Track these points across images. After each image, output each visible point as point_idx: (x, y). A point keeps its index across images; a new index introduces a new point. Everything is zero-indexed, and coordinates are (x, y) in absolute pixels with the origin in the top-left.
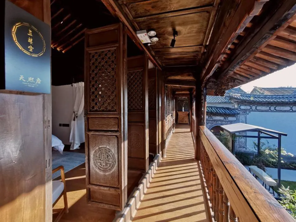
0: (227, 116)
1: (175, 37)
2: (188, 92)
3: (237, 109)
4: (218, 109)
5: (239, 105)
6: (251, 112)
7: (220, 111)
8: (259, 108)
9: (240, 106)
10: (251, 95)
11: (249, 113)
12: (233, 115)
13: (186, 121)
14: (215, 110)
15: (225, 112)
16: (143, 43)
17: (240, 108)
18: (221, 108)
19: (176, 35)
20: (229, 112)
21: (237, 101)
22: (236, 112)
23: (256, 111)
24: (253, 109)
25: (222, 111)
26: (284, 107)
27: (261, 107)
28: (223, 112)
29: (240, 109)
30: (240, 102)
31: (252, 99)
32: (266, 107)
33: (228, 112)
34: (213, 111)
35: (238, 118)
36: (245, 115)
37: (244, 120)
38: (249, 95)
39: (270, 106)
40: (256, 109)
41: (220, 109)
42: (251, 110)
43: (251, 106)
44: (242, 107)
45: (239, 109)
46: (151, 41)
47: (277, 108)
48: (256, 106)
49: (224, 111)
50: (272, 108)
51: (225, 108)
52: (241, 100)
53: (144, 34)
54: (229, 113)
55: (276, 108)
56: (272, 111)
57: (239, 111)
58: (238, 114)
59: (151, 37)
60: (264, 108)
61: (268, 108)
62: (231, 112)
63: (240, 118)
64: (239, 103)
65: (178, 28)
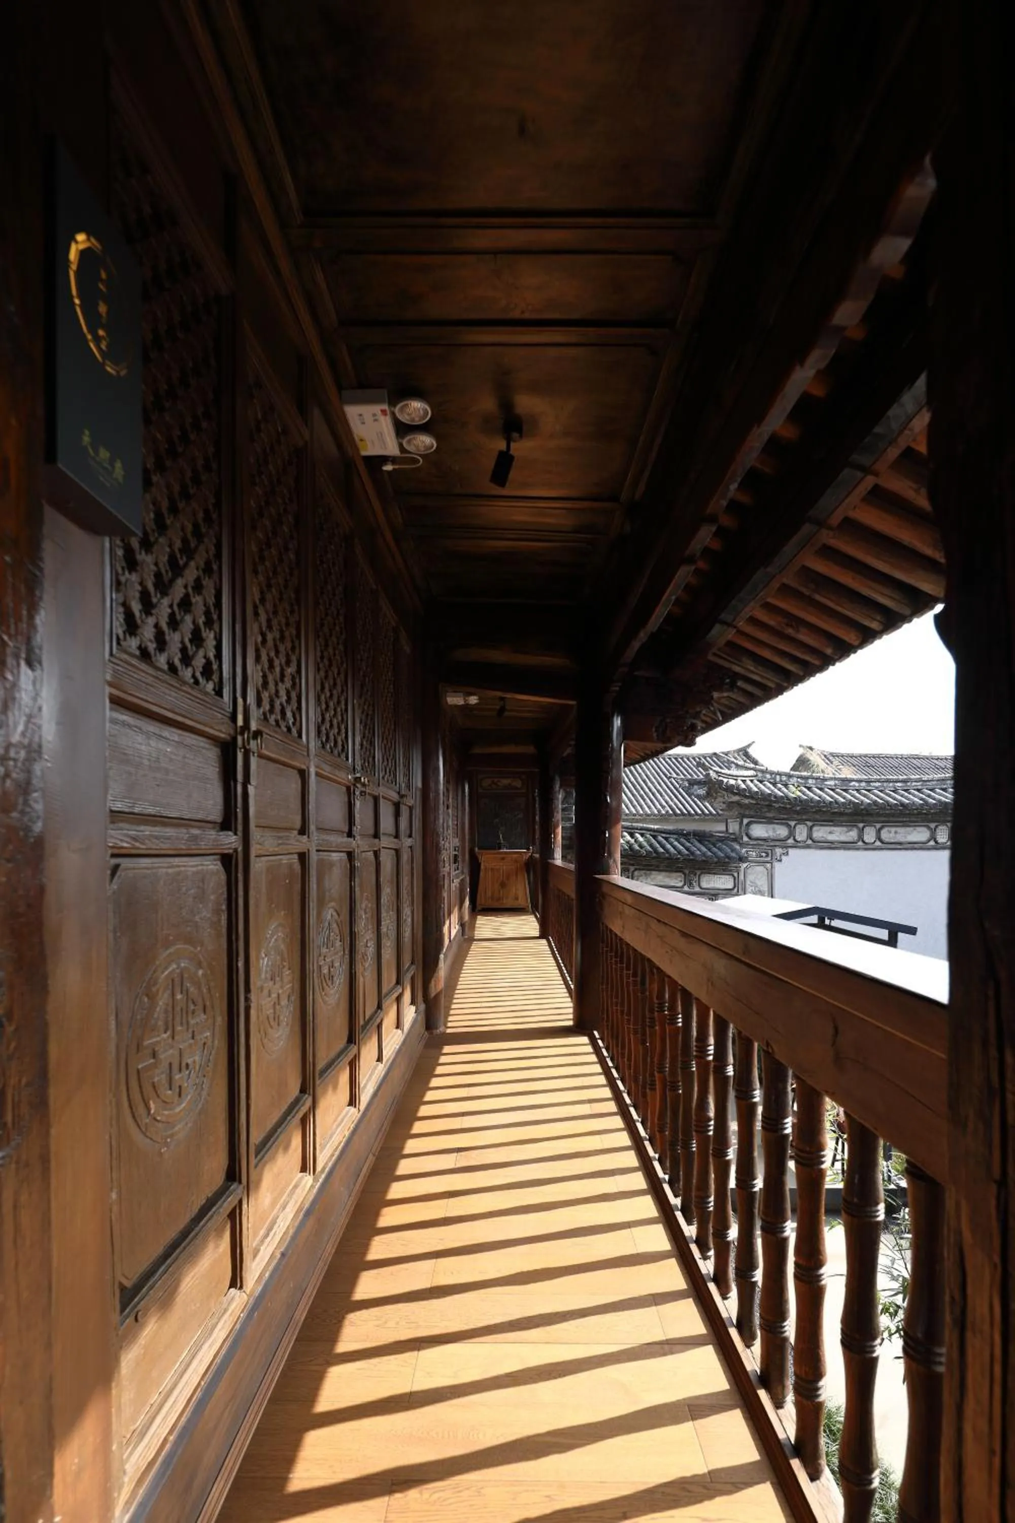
0: (698, 872)
1: (512, 445)
2: (530, 749)
3: (735, 840)
4: (660, 838)
5: (745, 821)
6: (791, 851)
7: (669, 846)
8: (820, 833)
9: (748, 824)
10: (790, 776)
11: (784, 858)
12: (723, 866)
13: (517, 899)
14: (645, 844)
15: (687, 849)
16: (364, 453)
17: (747, 835)
18: (670, 832)
19: (515, 435)
20: (704, 849)
21: (738, 803)
22: (733, 850)
23: (808, 847)
24: (799, 838)
25: (674, 847)
26: (908, 829)
27: (828, 829)
28: (679, 852)
29: (750, 838)
30: (748, 807)
31: (794, 792)
32: (845, 829)
33: (700, 850)
34: (636, 847)
35: (742, 877)
36: (769, 865)
37: (763, 884)
38: (784, 778)
39: (861, 825)
40: (810, 836)
41: (666, 839)
42: (791, 841)
43: (792, 823)
44: (759, 831)
45: (745, 839)
46: (402, 449)
47: (886, 835)
48: (809, 824)
49: (683, 845)
50: (870, 835)
51: (688, 834)
52: (752, 798)
53: (377, 408)
54: (704, 854)
55: (882, 832)
56: (868, 847)
57: (742, 845)
58: (742, 859)
59: (402, 429)
60: (838, 834)
61: (853, 835)
62: (715, 849)
63: (750, 878)
64: (747, 813)
65: (525, 403)
